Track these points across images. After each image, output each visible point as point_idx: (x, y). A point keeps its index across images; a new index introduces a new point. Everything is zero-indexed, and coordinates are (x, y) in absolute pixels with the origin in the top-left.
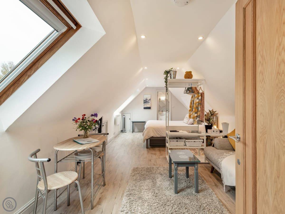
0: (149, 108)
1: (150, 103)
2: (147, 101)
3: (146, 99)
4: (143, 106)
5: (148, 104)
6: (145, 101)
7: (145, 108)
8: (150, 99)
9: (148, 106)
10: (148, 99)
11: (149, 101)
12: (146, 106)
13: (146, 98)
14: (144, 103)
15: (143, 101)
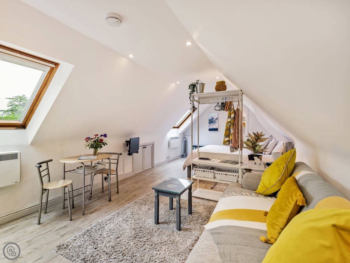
0: (216, 130)
1: (218, 123)
2: (214, 121)
3: (211, 118)
4: (208, 126)
5: (214, 124)
6: (210, 121)
7: (210, 130)
8: (217, 118)
9: (214, 126)
10: (214, 118)
11: (216, 121)
12: (211, 127)
13: (211, 116)
14: (209, 123)
15: (208, 121)
